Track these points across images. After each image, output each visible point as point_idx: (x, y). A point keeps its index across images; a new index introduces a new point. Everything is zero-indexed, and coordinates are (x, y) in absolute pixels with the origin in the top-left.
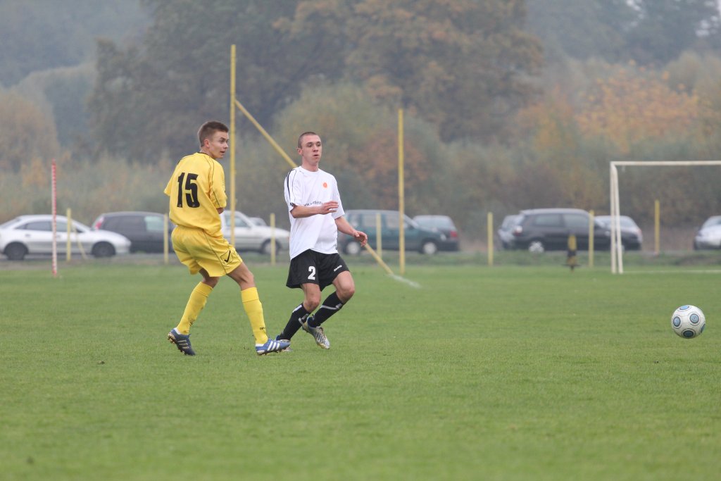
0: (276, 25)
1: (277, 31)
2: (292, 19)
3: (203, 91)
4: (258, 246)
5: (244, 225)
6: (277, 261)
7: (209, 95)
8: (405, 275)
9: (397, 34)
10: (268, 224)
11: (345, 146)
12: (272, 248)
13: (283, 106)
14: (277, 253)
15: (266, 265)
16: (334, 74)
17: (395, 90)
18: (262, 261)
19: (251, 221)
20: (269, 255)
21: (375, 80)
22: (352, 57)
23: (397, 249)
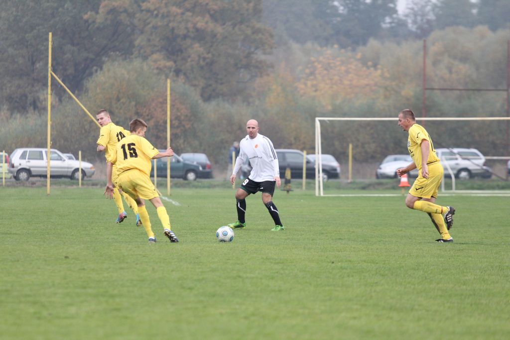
0: (86, 17)
1: (86, 21)
2: (97, 13)
3: (33, 63)
4: (70, 174)
5: (60, 159)
6: (82, 184)
7: (38, 65)
8: (171, 196)
9: (171, 25)
10: (77, 159)
11: (133, 103)
12: (79, 175)
13: (91, 74)
14: (83, 179)
15: (75, 187)
16: (127, 52)
17: (170, 64)
18: (73, 184)
19: (64, 156)
20: (78, 180)
21: (155, 56)
22: (139, 40)
23: (166, 177)
